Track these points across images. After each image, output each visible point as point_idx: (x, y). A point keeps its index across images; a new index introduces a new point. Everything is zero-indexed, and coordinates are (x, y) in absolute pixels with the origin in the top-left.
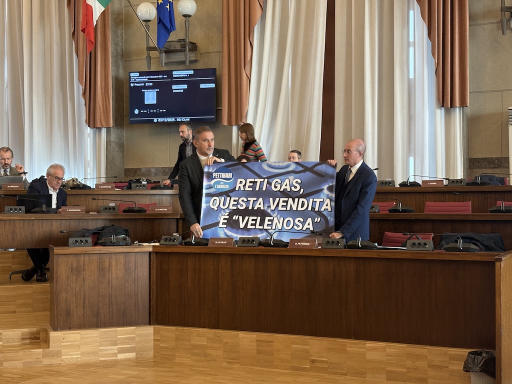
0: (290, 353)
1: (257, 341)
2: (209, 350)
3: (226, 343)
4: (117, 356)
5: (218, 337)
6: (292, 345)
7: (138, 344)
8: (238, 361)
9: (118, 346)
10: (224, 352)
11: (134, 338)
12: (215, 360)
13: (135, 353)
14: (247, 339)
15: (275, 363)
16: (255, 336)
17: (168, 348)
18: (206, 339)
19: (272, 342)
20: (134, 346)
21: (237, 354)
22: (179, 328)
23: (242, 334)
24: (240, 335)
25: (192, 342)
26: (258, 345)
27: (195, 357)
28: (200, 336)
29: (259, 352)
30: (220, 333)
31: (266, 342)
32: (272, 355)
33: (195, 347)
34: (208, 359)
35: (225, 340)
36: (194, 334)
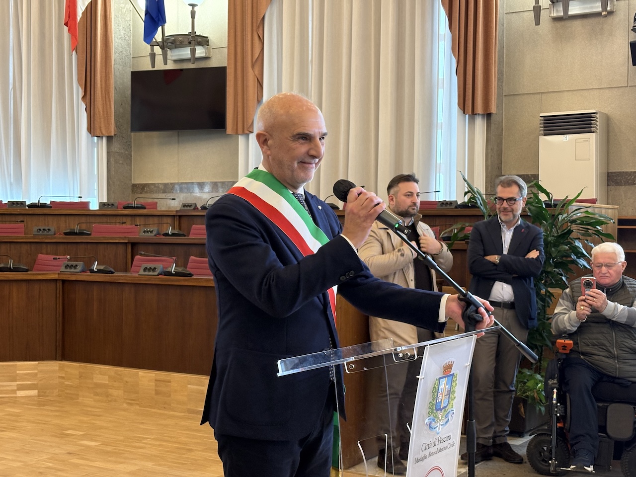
0: (186, 394)
1: (156, 380)
2: (110, 390)
3: (127, 382)
4: (16, 393)
5: (119, 375)
6: (189, 386)
7: (40, 380)
8: (138, 402)
9: (18, 383)
10: (125, 392)
11: (36, 374)
12: (116, 401)
13: (37, 391)
14: (146, 378)
15: (172, 405)
16: (154, 375)
17: (71, 386)
18: (108, 377)
19: (170, 382)
20: (35, 382)
21: (136, 395)
22: (83, 365)
23: (141, 373)
24: (140, 373)
25: (95, 381)
26: (156, 385)
27: (97, 397)
28: (102, 373)
29: (157, 393)
30: (121, 371)
31: (164, 381)
32: (170, 396)
33: (98, 385)
34: (110, 399)
35: (126, 379)
36: (97, 372)
